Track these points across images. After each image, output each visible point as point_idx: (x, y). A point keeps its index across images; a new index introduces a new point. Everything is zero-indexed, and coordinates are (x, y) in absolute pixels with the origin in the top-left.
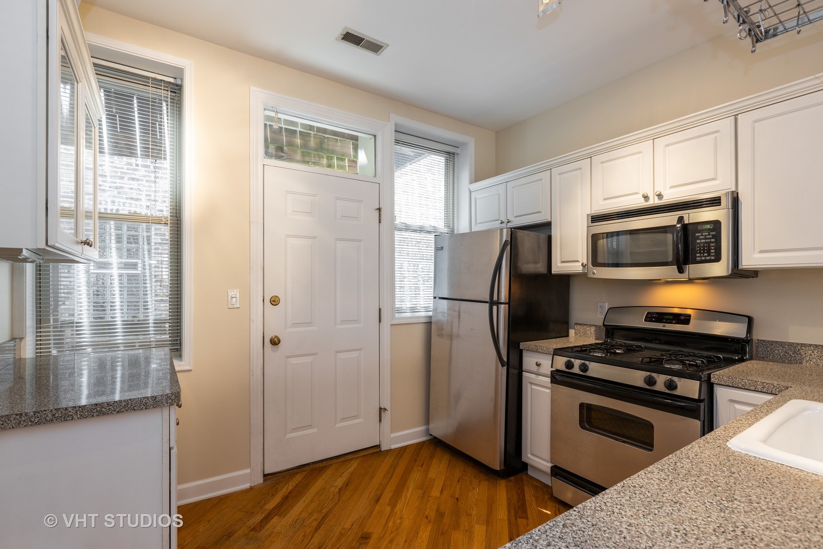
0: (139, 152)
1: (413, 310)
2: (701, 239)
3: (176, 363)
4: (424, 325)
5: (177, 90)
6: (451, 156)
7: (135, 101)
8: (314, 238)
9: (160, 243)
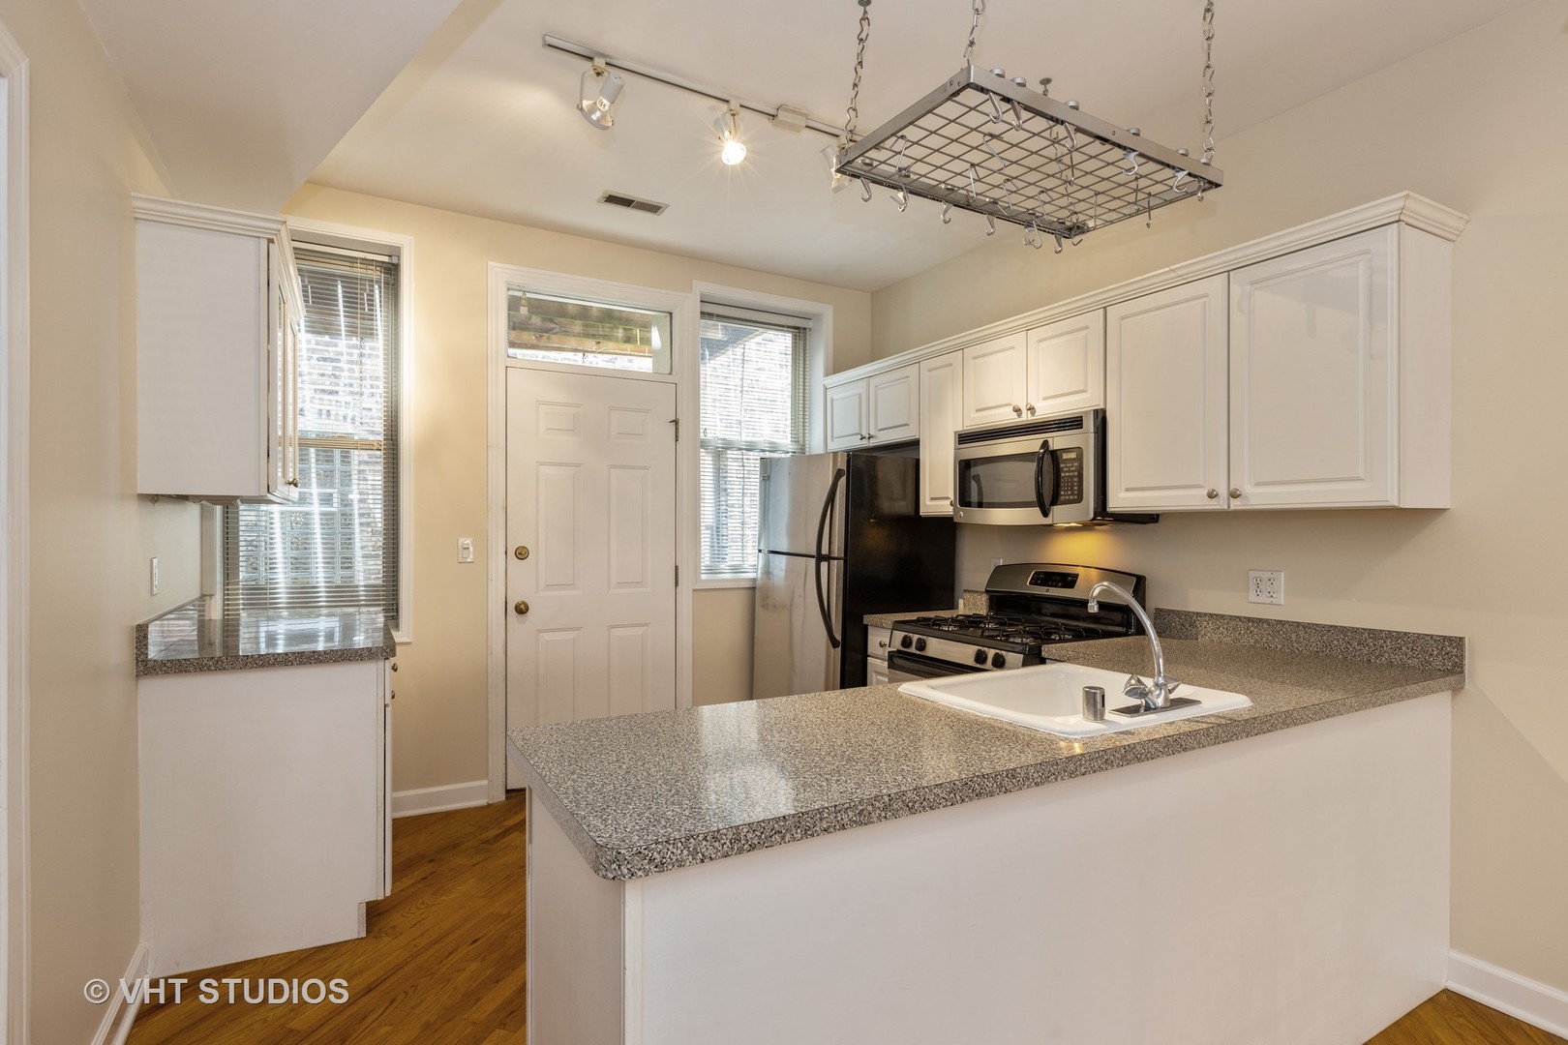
1: (736, 569)
2: (1066, 472)
3: (394, 633)
4: (747, 591)
5: (392, 270)
6: (801, 334)
7: (340, 287)
8: (579, 465)
9: (367, 463)
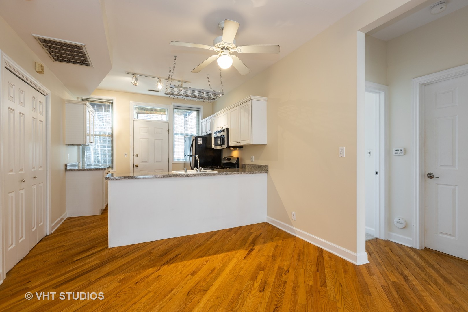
0: (104, 111)
2: (223, 139)
5: (112, 103)
6: (198, 111)
8: (148, 139)
